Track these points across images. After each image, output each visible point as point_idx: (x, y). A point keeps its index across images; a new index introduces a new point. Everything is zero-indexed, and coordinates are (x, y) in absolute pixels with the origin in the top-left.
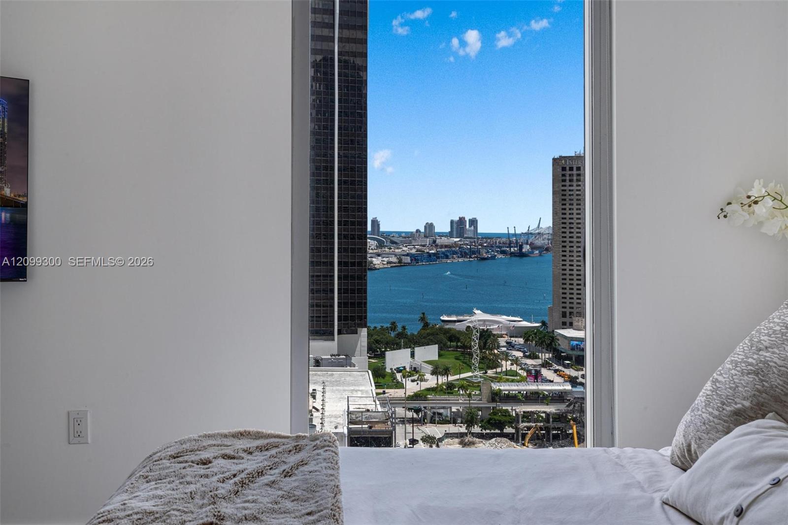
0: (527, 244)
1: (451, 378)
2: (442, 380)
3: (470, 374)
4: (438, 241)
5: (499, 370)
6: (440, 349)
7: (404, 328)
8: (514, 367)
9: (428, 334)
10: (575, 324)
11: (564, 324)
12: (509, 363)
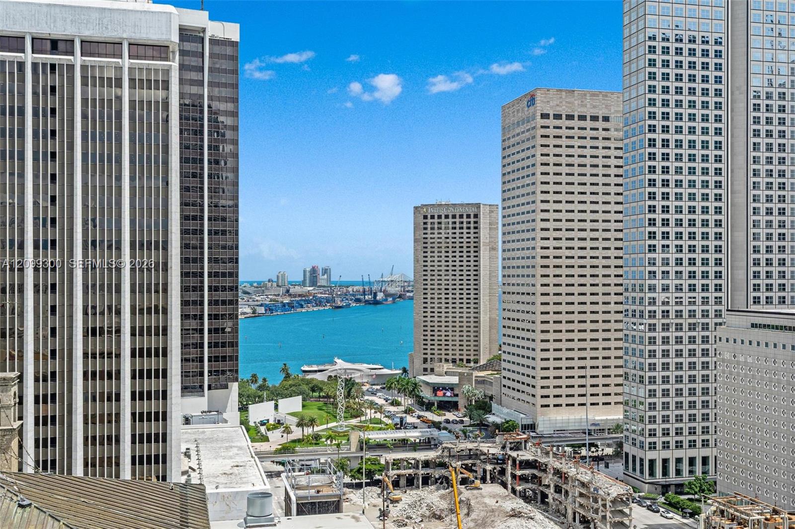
0: (381, 292)
1: (316, 429)
2: (308, 431)
3: (334, 424)
4: (291, 291)
5: (363, 418)
6: (304, 400)
7: (265, 380)
8: (378, 415)
9: (291, 386)
10: (436, 369)
11: (425, 370)
12: (373, 411)
